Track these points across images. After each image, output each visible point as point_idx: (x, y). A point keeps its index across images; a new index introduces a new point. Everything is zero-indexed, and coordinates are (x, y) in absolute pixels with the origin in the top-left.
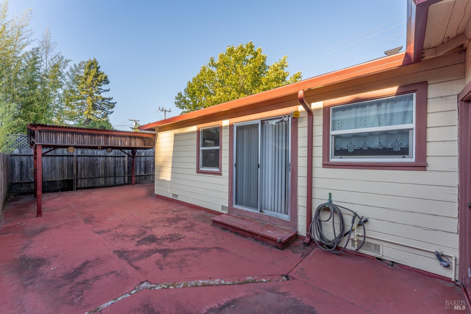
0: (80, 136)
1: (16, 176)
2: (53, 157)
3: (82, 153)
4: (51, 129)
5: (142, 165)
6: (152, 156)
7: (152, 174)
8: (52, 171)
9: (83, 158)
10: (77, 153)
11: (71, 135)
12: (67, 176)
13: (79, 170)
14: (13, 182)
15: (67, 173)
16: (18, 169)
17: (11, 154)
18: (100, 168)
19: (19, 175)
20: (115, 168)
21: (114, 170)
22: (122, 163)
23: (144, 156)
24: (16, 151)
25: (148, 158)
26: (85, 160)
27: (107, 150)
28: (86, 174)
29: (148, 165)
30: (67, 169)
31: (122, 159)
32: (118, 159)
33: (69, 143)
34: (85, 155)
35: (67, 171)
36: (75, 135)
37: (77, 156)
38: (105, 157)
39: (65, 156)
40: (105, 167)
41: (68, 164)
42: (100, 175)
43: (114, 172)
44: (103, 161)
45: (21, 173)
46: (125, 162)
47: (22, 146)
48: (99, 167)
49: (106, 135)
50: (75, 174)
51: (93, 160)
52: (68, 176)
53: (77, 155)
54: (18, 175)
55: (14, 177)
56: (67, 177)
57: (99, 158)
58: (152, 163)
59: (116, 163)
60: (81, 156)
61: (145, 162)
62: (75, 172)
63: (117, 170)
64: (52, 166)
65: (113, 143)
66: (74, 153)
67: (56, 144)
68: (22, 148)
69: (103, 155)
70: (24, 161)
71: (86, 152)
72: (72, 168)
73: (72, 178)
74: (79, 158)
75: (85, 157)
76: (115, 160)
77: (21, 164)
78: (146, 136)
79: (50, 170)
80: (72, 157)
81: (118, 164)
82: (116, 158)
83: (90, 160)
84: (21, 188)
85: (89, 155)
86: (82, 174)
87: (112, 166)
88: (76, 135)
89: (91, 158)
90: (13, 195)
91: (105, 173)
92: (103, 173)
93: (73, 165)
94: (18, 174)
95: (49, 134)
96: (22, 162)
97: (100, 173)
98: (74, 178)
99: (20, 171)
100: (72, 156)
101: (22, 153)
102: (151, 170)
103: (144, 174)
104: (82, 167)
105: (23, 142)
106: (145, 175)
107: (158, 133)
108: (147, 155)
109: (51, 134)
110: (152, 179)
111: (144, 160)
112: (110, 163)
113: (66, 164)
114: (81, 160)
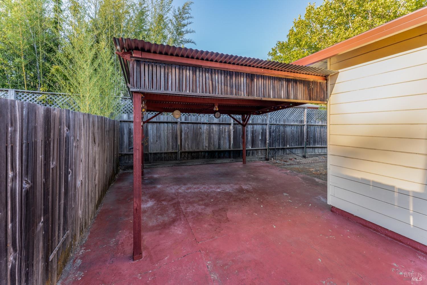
0: (207, 74)
1: (125, 146)
2: (158, 124)
3: (186, 120)
4: (158, 57)
5: (249, 136)
6: (260, 124)
7: (260, 148)
8: (157, 141)
9: (187, 125)
10: (181, 120)
11: (191, 72)
12: (171, 147)
13: (183, 140)
14: (122, 153)
15: (171, 143)
16: (127, 138)
17: (121, 120)
18: (203, 139)
19: (128, 145)
20: (219, 139)
21: (219, 142)
22: (227, 134)
23: (251, 124)
24: (125, 117)
25: (255, 126)
26: (188, 128)
27: (214, 115)
28: (190, 146)
29: (255, 136)
30: (172, 139)
31: (227, 127)
32: (223, 128)
33: (188, 92)
34: (189, 121)
35: (171, 141)
36: (198, 73)
37: (181, 123)
38: (209, 125)
39: (170, 123)
40: (209, 138)
41: (172, 132)
42: (204, 148)
43: (219, 144)
44: (207, 129)
45: (129, 143)
46: (230, 132)
47: (130, 110)
48: (203, 137)
49: (250, 75)
50: (179, 145)
51: (197, 128)
52: (173, 148)
53: (181, 121)
54: (126, 145)
55: (123, 147)
56: (171, 149)
57: (202, 126)
58: (261, 133)
59: (220, 133)
60: (185, 123)
61: (253, 132)
62: (179, 143)
63: (222, 142)
64: (157, 135)
65: (260, 94)
66: (178, 120)
67: (165, 92)
68: (130, 113)
69: (207, 122)
70: (132, 129)
71: (190, 118)
72: (176, 138)
73: (177, 151)
74: (183, 126)
75: (189, 125)
76: (220, 129)
77: (130, 131)
78: (312, 80)
79: (155, 140)
80: (176, 125)
81: (222, 134)
82: (220, 126)
83: (194, 128)
84: (129, 160)
85: (193, 122)
86: (186, 146)
87: (216, 137)
88: (201, 74)
89: (195, 125)
90: (123, 168)
91: (209, 145)
92: (207, 145)
93: (177, 134)
94: (127, 143)
95: (155, 69)
96: (130, 129)
97: (204, 145)
98: (178, 150)
99: (129, 140)
100: (176, 123)
101: (130, 119)
102: (259, 143)
103: (251, 148)
104: (186, 137)
105: (131, 106)
106: (252, 150)
107: (340, 71)
108: (255, 123)
109: (158, 68)
110: (260, 155)
111: (251, 129)
112: (214, 132)
113: (170, 132)
114: (185, 128)
